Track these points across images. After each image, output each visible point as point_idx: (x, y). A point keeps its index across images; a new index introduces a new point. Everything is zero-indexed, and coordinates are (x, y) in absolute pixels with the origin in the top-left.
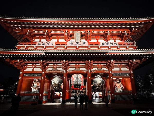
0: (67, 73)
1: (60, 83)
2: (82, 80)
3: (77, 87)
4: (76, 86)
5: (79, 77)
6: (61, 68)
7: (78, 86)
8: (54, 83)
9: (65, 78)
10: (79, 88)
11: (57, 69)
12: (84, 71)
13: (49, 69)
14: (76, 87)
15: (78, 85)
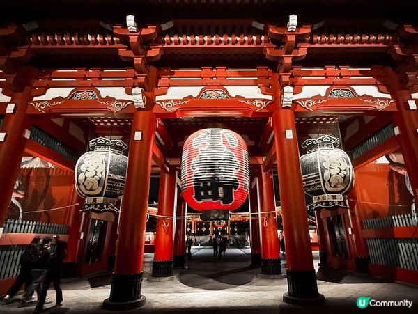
0: (155, 110)
1: (118, 177)
2: (240, 157)
3: (215, 196)
4: (209, 188)
5: (225, 142)
6: (122, 90)
7: (221, 189)
8: (82, 177)
9: (138, 136)
10: (227, 198)
11: (98, 93)
12: (256, 103)
13: (52, 93)
14: (206, 196)
15: (221, 184)
